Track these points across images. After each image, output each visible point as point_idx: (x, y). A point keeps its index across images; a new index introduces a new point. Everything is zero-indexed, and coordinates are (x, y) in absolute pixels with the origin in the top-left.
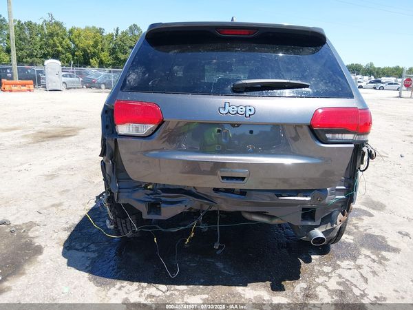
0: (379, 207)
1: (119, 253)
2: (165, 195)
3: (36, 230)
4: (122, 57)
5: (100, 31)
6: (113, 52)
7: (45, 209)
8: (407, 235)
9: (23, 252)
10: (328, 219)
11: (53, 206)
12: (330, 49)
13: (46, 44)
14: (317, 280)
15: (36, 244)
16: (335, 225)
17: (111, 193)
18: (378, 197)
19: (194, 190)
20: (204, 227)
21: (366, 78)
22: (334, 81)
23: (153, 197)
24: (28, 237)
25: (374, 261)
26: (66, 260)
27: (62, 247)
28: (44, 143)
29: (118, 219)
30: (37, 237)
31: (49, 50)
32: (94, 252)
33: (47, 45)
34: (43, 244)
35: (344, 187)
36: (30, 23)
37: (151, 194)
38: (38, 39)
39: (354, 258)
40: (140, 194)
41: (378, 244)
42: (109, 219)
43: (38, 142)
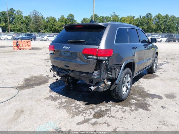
5: (133, 17)
8: (164, 108)
16: (99, 87)
35: (100, 74)
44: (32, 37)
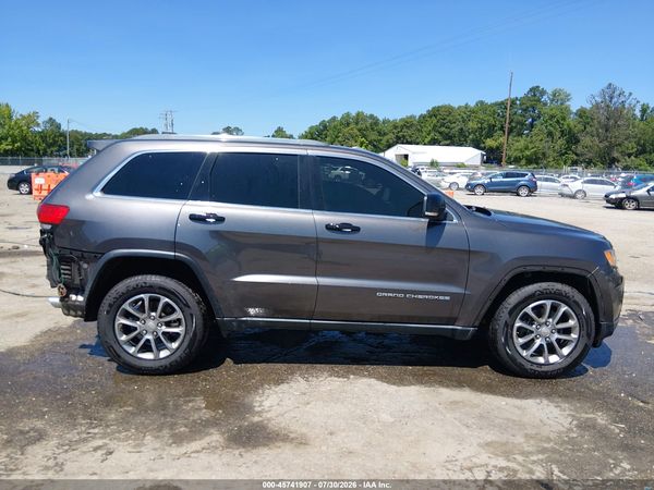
44: (523, 181)
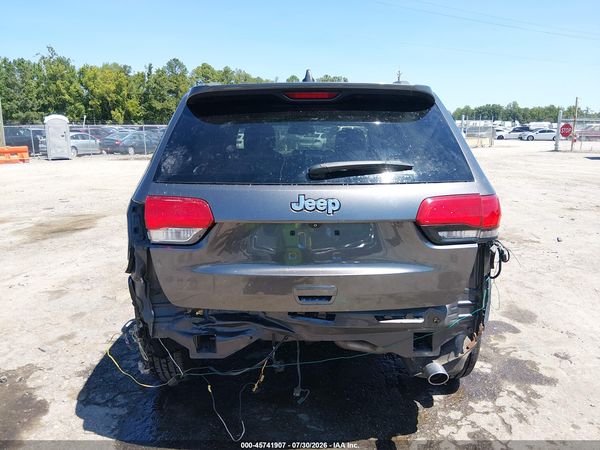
0: (527, 317)
1: (159, 406)
2: (221, 323)
3: (38, 377)
4: (158, 106)
5: (125, 70)
6: (144, 99)
7: (50, 344)
8: (566, 358)
9: (19, 412)
10: (451, 346)
11: (62, 338)
12: (440, 113)
13: (45, 91)
14: (441, 431)
15: (38, 399)
16: (460, 355)
17: (144, 323)
18: (527, 304)
19: (262, 315)
20: (279, 366)
21: (508, 124)
22: (446, 159)
23: (203, 326)
24: (26, 388)
25: (520, 399)
26: (81, 421)
27: (76, 402)
28: (46, 243)
29: (155, 359)
30: (40, 387)
31: (51, 99)
32: (122, 406)
33: (47, 92)
34: (48, 398)
35: (469, 302)
36: (20, 63)
37: (201, 323)
38: (34, 84)
39: (493, 396)
40: (186, 324)
41: (525, 374)
42: (143, 360)
43: (37, 240)
